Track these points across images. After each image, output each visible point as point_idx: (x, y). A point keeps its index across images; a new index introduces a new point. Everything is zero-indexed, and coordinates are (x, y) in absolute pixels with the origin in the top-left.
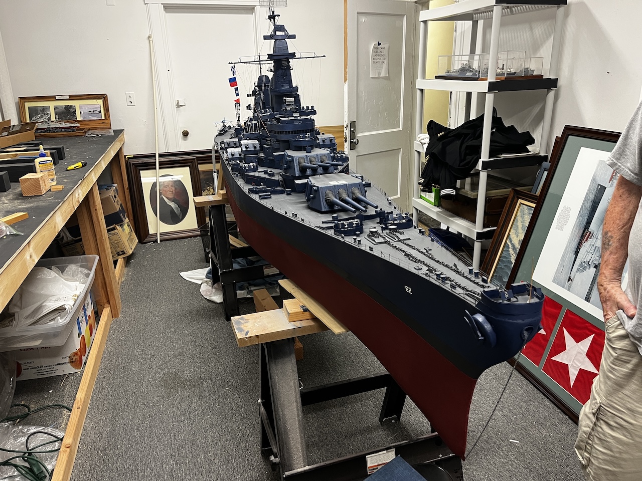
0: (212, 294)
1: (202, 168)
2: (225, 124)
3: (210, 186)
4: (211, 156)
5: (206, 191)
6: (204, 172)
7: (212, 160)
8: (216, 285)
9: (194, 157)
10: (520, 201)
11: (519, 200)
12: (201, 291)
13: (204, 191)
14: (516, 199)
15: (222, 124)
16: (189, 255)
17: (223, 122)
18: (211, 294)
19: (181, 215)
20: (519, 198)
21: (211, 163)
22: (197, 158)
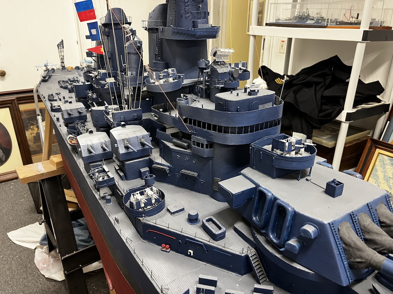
0: (51, 266)
1: (23, 107)
2: (49, 67)
3: (33, 125)
4: (33, 96)
5: (30, 130)
6: (27, 112)
7: (34, 99)
8: (53, 252)
9: (13, 97)
10: (378, 151)
11: (377, 149)
12: (35, 262)
13: (27, 130)
14: (374, 149)
15: (45, 68)
16: (16, 204)
17: (45, 66)
18: (49, 266)
19: (4, 157)
20: (377, 148)
21: (34, 102)
22: (17, 98)
